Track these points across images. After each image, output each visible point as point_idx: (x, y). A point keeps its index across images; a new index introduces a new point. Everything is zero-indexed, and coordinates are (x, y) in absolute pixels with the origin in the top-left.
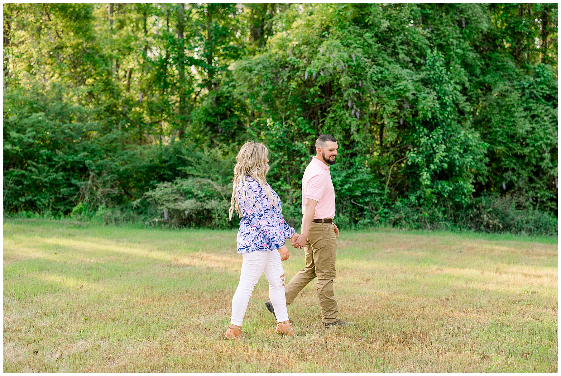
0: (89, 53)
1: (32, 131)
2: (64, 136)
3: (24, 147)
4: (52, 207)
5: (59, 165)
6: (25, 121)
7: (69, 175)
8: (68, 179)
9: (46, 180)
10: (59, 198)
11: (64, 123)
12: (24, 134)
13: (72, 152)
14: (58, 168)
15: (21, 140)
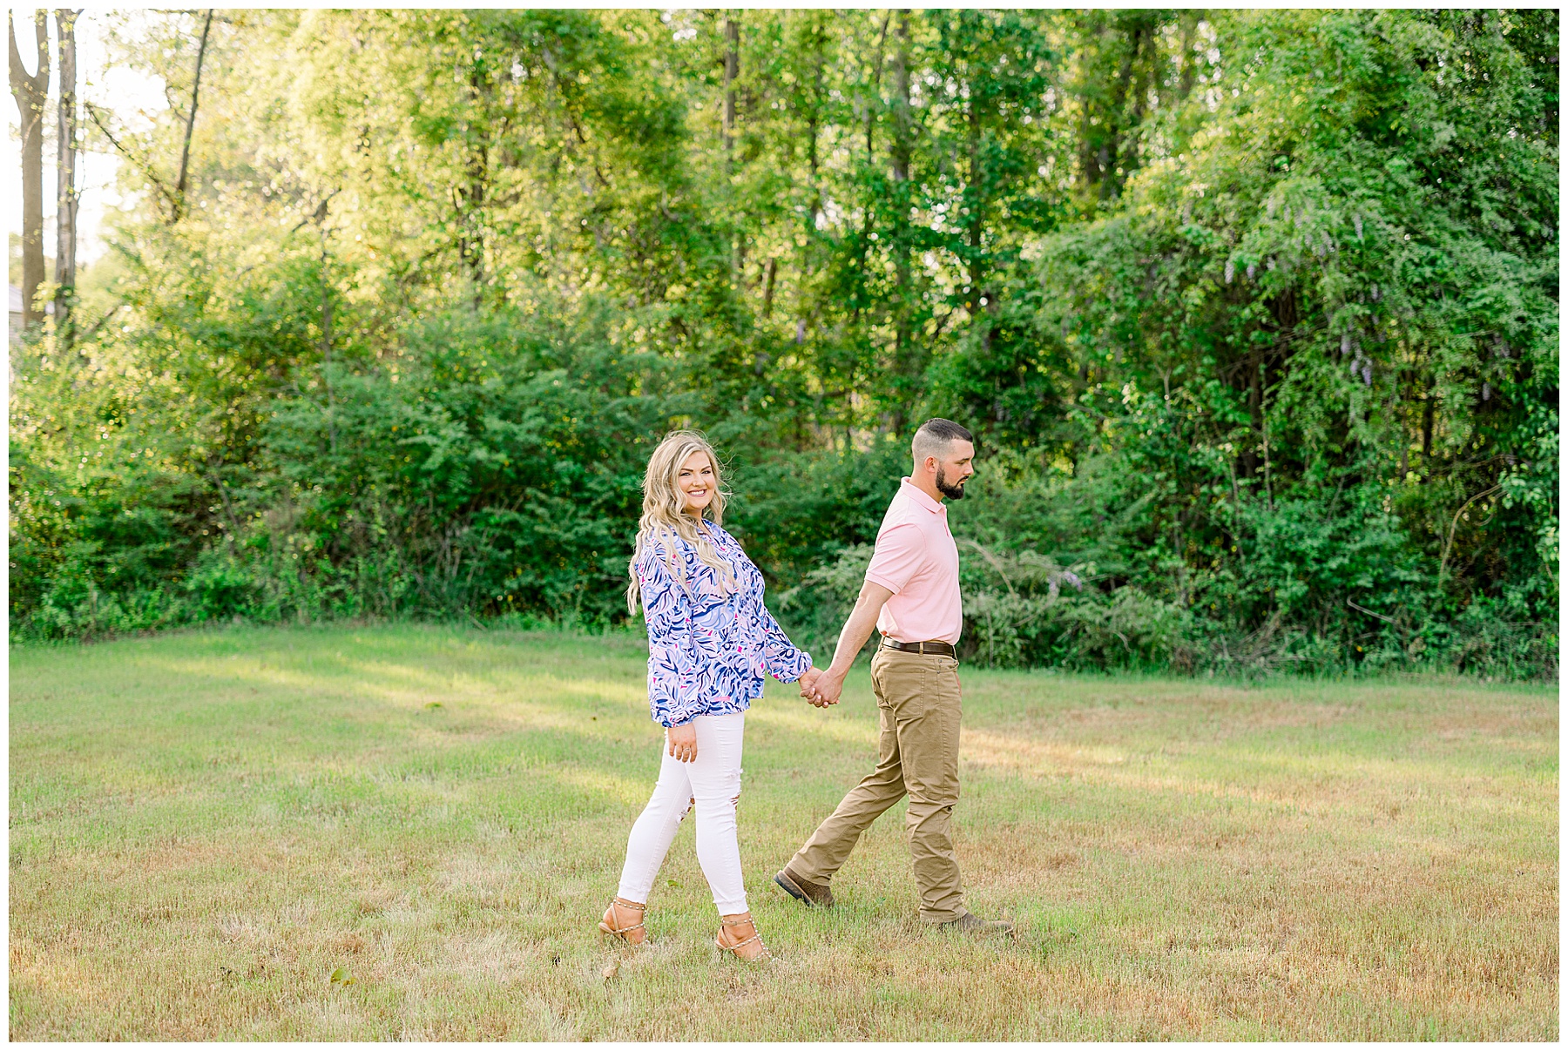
0: (675, 222)
1: (537, 415)
2: (612, 428)
3: (517, 454)
4: (582, 605)
5: (600, 501)
6: (521, 389)
7: (625, 525)
8: (622, 536)
9: (570, 536)
10: (601, 583)
11: (612, 394)
12: (518, 422)
13: (631, 466)
14: (598, 507)
15: (510, 437)
